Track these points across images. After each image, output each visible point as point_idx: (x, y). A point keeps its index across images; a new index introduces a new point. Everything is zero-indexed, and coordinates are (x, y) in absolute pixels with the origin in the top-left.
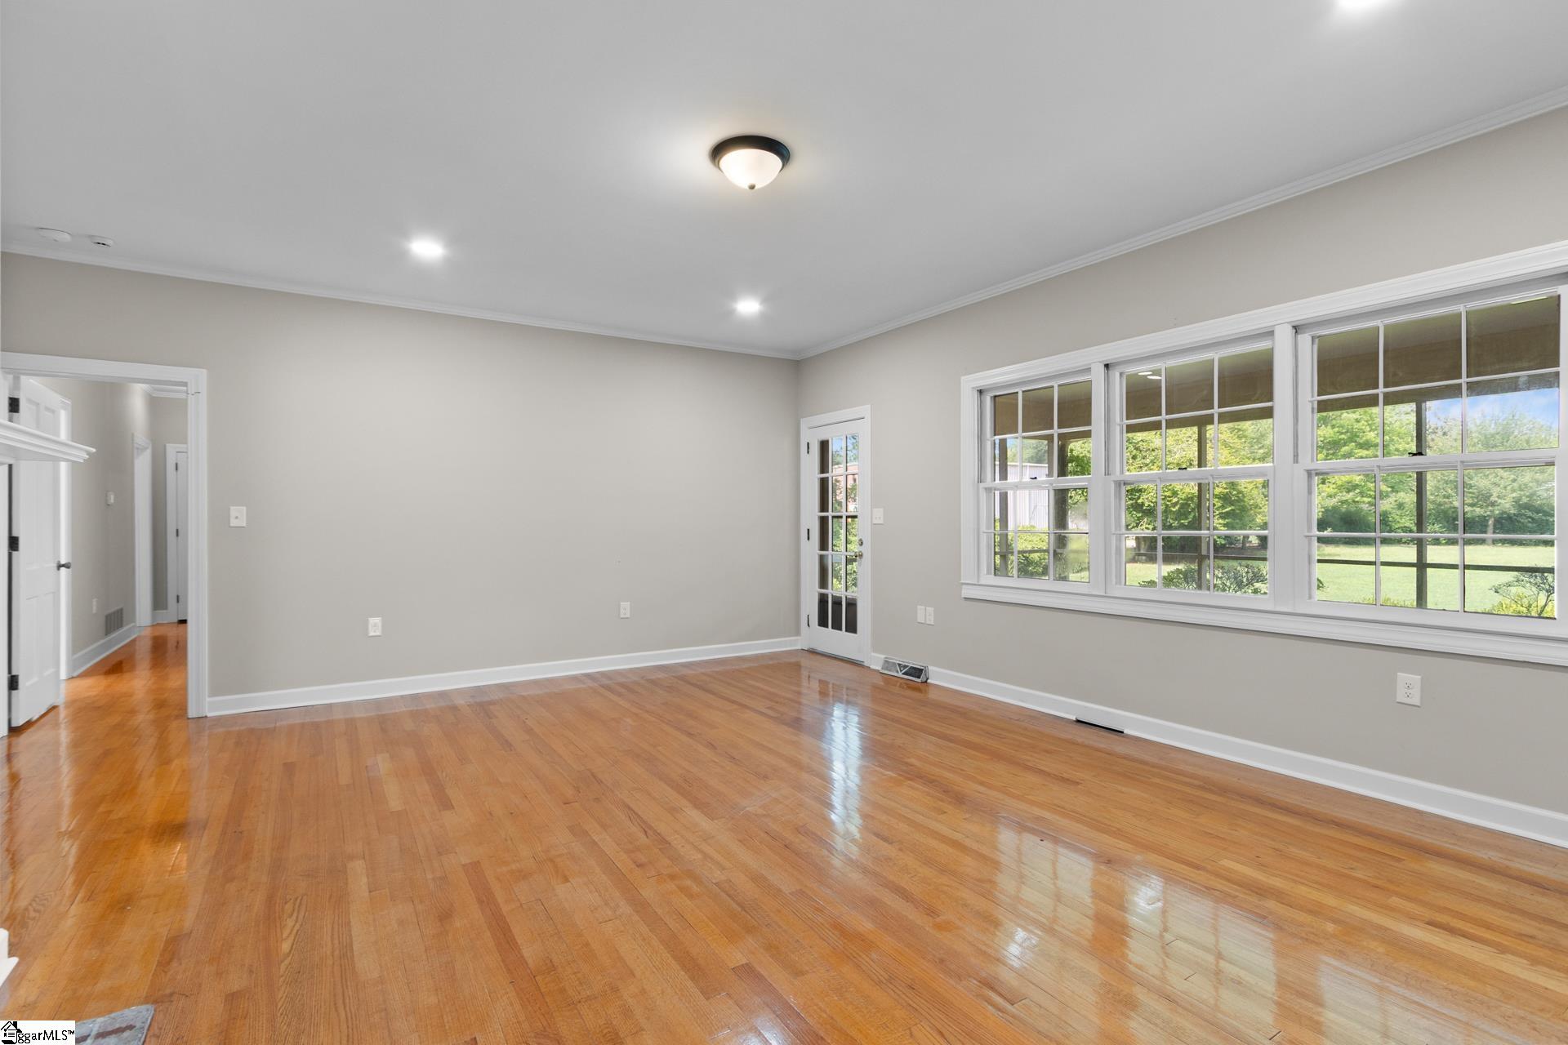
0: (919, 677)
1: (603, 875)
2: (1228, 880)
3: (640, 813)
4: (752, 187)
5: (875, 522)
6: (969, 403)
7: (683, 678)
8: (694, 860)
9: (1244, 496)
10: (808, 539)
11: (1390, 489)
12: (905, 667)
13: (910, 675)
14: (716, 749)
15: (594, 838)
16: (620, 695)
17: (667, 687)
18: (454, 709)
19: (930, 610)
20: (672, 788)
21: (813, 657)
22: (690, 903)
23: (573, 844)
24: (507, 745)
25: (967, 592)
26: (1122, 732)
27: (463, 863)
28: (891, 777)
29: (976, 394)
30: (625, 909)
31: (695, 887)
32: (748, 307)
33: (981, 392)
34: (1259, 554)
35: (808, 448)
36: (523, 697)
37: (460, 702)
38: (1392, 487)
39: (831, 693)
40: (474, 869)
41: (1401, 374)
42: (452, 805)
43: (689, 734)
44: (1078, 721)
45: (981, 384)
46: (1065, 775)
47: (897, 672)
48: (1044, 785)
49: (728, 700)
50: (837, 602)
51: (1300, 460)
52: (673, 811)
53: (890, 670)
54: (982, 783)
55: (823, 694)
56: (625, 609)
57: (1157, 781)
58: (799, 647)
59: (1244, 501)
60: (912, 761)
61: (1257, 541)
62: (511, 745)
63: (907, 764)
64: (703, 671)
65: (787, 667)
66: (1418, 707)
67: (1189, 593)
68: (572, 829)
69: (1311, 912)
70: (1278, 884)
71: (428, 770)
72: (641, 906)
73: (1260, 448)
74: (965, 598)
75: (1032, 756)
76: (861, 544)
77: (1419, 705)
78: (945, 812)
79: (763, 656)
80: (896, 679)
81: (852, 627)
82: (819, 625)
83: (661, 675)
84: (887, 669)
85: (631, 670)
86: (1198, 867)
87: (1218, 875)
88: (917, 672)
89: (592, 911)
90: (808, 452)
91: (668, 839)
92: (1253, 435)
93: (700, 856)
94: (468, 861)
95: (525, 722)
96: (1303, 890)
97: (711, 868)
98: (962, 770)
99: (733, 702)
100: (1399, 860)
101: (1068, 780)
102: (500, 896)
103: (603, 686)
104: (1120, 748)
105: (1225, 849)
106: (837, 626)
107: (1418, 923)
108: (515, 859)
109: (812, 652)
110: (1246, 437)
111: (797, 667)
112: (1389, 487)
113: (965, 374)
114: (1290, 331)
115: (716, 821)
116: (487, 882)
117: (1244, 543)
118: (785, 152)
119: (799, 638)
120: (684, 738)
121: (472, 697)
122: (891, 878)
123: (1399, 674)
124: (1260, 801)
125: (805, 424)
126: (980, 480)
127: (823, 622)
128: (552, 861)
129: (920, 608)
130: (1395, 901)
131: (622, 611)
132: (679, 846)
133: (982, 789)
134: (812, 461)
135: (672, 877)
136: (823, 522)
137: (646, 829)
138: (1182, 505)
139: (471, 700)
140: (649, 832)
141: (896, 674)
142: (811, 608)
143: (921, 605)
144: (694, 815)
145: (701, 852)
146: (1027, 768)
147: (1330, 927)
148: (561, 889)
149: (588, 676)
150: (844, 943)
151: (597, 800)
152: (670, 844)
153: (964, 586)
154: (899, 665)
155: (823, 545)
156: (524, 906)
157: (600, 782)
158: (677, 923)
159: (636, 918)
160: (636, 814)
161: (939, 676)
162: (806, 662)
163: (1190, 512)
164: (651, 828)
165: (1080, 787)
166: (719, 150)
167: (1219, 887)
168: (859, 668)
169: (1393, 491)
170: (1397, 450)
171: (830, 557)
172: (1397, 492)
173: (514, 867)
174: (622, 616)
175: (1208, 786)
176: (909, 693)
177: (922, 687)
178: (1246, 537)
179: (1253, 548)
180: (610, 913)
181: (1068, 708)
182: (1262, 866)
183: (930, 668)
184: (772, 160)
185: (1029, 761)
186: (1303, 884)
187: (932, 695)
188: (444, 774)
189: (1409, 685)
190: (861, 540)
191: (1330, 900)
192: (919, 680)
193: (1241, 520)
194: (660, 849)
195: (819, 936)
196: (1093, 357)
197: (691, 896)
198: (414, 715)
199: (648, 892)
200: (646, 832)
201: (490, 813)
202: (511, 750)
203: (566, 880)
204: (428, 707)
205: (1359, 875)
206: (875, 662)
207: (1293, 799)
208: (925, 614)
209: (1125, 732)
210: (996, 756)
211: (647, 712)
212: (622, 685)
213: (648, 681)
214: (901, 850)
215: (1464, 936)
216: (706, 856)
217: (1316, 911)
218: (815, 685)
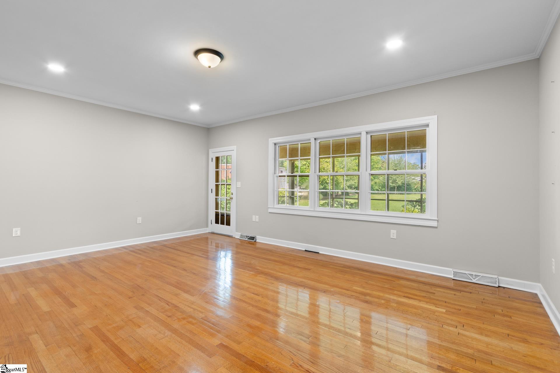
0: (253, 240)
1: (155, 322)
2: (356, 292)
3: (163, 298)
4: (210, 67)
5: (237, 187)
6: (271, 148)
7: (165, 246)
8: (190, 311)
9: (338, 179)
10: (212, 192)
11: (373, 178)
12: (248, 237)
13: (250, 239)
14: (186, 271)
15: (147, 309)
16: (140, 254)
17: (160, 249)
18: (62, 265)
19: (257, 217)
20: (173, 287)
21: (214, 235)
22: (193, 327)
23: (138, 313)
24: (94, 278)
25: (270, 210)
26: (319, 253)
27: (89, 327)
28: (253, 274)
29: (274, 145)
30: (168, 333)
31: (194, 321)
32: (195, 107)
33: (275, 144)
34: (341, 197)
35: (212, 160)
36: (94, 258)
37: (63, 262)
38: (374, 178)
39: (220, 246)
40: (96, 329)
41: (392, 148)
42: (76, 306)
43: (174, 266)
44: (306, 251)
45: (276, 141)
46: (306, 268)
47: (246, 238)
48: (301, 271)
49: (186, 252)
50: (223, 215)
51: (367, 171)
52: (176, 295)
53: (243, 238)
54: (282, 273)
55: (217, 247)
56: (139, 220)
57: (332, 266)
58: (208, 232)
59: (338, 181)
60: (258, 268)
61: (341, 193)
62: (96, 278)
63: (257, 269)
64: (172, 242)
65: (204, 239)
66: (395, 239)
67: (328, 209)
68: (136, 307)
69: (378, 298)
70: (368, 292)
71: (58, 292)
72: (175, 331)
73: (342, 165)
74: (269, 213)
75: (295, 263)
76: (232, 194)
77: (396, 238)
78: (273, 283)
79: (195, 236)
80: (245, 241)
81: (228, 224)
82: (216, 223)
83: (155, 245)
84: (242, 238)
85: (142, 244)
86: (348, 290)
87: (354, 292)
88: (253, 238)
89: (155, 336)
90: (212, 161)
91: (178, 305)
92: (340, 161)
93: (192, 310)
94: (91, 326)
95: (99, 268)
96: (374, 293)
97: (198, 313)
98: (275, 269)
99: (188, 253)
100: (394, 281)
101: (307, 269)
102: (112, 338)
103: (130, 251)
104: (319, 258)
105: (353, 284)
106: (222, 223)
107: (401, 297)
108: (114, 322)
109: (213, 233)
110: (339, 161)
111: (207, 239)
112: (373, 177)
113: (271, 138)
114: (365, 133)
115: (194, 296)
116: (104, 333)
117: (337, 194)
118: (222, 57)
119: (208, 228)
120: (172, 268)
121: (69, 260)
122: (262, 307)
123: (391, 230)
124: (359, 269)
125: (211, 151)
126: (275, 173)
127: (217, 222)
128: (130, 320)
129: (254, 217)
130: (395, 292)
131: (138, 221)
132: (183, 307)
133: (282, 274)
134: (213, 164)
135: (184, 319)
136: (217, 186)
137: (168, 303)
138: (322, 182)
139: (69, 261)
140: (169, 304)
141: (245, 239)
142: (213, 217)
143: (254, 215)
144: (186, 296)
145: (193, 308)
146: (294, 266)
147: (383, 301)
148: (139, 331)
149: (124, 248)
150: (252, 330)
151: (143, 295)
152: (179, 307)
153: (269, 209)
154: (246, 236)
155: (217, 194)
156: (124, 339)
157: (142, 288)
158: (191, 334)
159: (174, 335)
160: (160, 297)
161: (260, 239)
162: (210, 236)
163: (324, 184)
164: (169, 302)
165: (311, 270)
166: (197, 52)
167: (354, 295)
168: (232, 238)
169: (374, 179)
170: (375, 167)
171: (220, 199)
172: (375, 179)
173: (114, 325)
174: (138, 223)
175: (345, 266)
176: (250, 245)
177: (254, 243)
178: (338, 192)
179: (340, 195)
180: (162, 336)
181: (302, 246)
182: (363, 287)
183: (257, 236)
184: (218, 58)
185: (294, 264)
186: (374, 291)
187: (258, 246)
188: (67, 293)
189: (393, 233)
190: (232, 193)
191: (381, 294)
192: (253, 241)
193: (337, 186)
194: (176, 310)
195: (244, 330)
196: (310, 136)
197: (193, 324)
198: (41, 270)
199: (176, 325)
200: (168, 304)
201: (96, 306)
202: (97, 280)
203: (140, 327)
204: (47, 266)
205: (386, 286)
206: (237, 235)
207: (366, 268)
208: (255, 218)
209: (320, 252)
210: (284, 264)
211: (154, 259)
212: (139, 250)
213: (152, 248)
214: (262, 297)
215: (412, 299)
216: (194, 309)
217: (379, 297)
218: (214, 244)
